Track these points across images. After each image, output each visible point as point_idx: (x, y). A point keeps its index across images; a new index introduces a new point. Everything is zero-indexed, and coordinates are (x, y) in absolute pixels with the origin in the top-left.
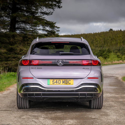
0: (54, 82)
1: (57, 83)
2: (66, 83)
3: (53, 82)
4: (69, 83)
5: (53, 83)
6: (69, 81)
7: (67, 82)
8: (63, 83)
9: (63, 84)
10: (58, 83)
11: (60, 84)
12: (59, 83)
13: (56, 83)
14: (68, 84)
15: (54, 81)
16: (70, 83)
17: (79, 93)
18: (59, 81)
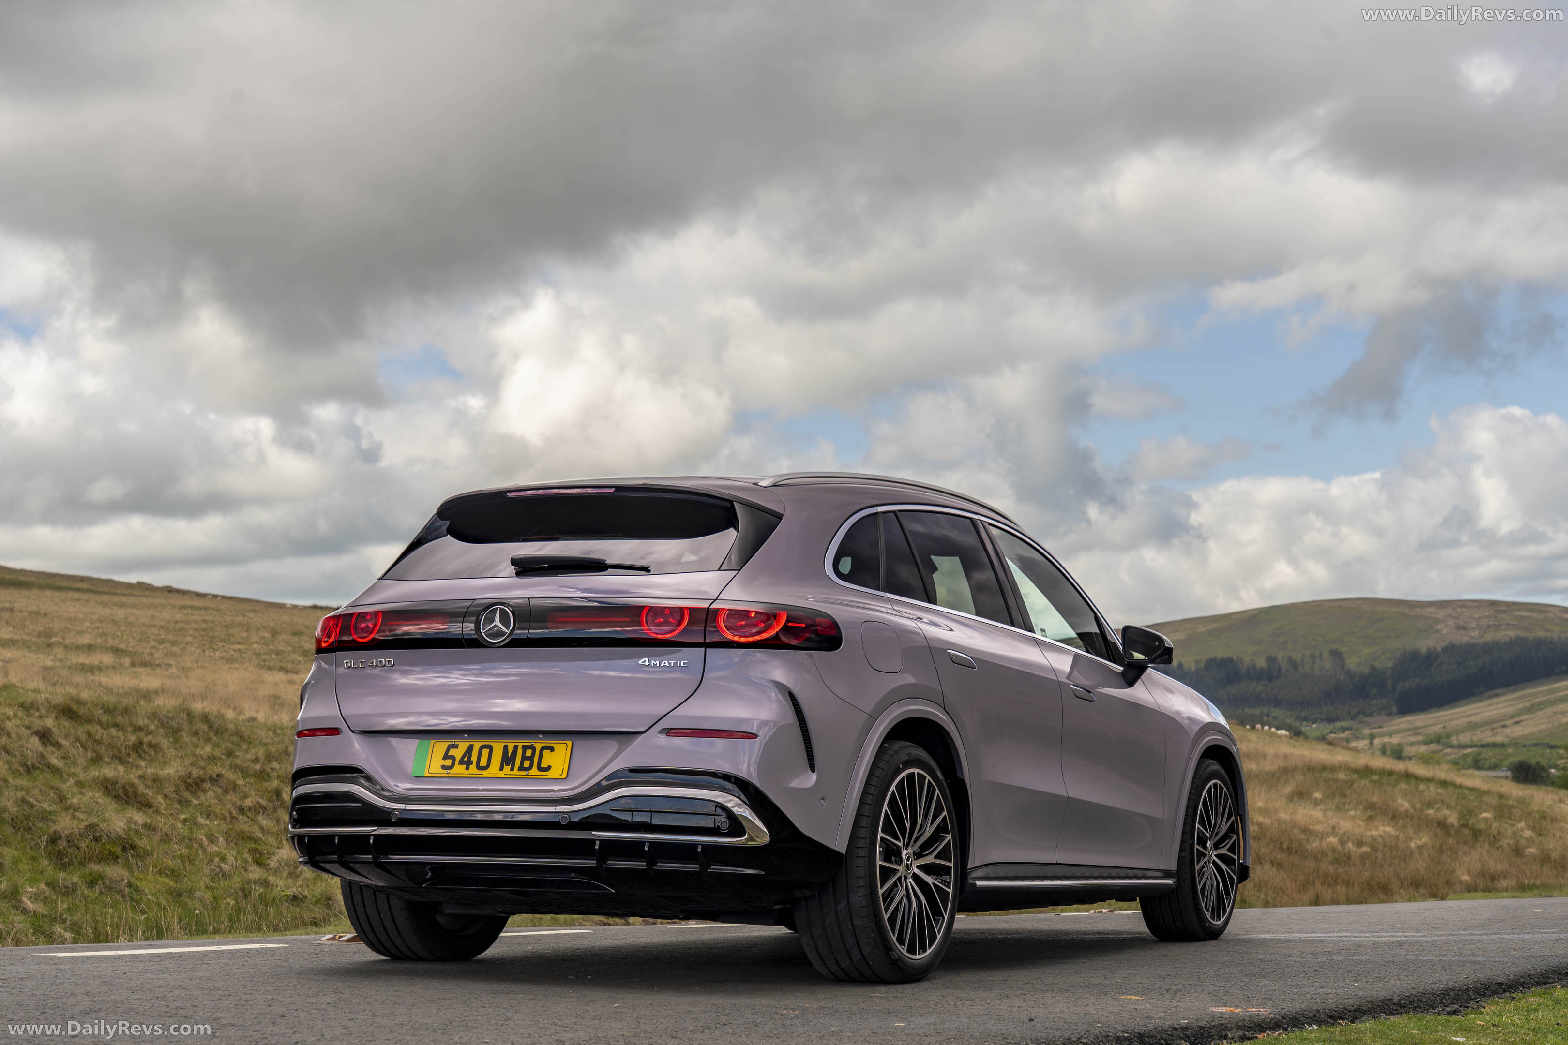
0: (453, 758)
1: (468, 764)
2: (521, 768)
3: (446, 757)
4: (540, 769)
5: (444, 767)
6: (546, 753)
7: (531, 759)
8: (501, 769)
9: (501, 774)
10: (473, 768)
11: (486, 773)
12: (483, 763)
13: (462, 762)
14: (534, 771)
15: (452, 752)
16: (549, 768)
17: (594, 841)
18: (486, 752)
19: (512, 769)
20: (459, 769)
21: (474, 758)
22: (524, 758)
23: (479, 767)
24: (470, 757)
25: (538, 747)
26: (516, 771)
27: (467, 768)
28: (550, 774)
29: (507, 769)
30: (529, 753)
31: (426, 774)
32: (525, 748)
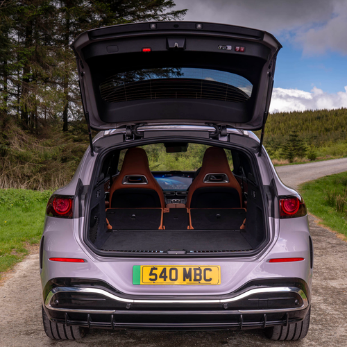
0: (155, 275)
1: (165, 278)
2: (195, 280)
3: (151, 274)
4: (205, 280)
5: (151, 279)
6: (207, 272)
7: (200, 275)
8: (184, 280)
9: (185, 283)
10: (168, 280)
11: (176, 283)
12: (173, 277)
13: (161, 277)
14: (203, 281)
15: (154, 272)
16: (210, 280)
17: (240, 315)
18: (174, 272)
19: (190, 280)
20: (160, 281)
21: (168, 274)
22: (196, 275)
23: (171, 279)
24: (165, 274)
25: (203, 269)
26: (192, 281)
27: (165, 280)
28: (211, 282)
29: (187, 280)
30: (198, 272)
31: (141, 283)
32: (195, 269)
